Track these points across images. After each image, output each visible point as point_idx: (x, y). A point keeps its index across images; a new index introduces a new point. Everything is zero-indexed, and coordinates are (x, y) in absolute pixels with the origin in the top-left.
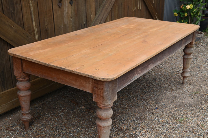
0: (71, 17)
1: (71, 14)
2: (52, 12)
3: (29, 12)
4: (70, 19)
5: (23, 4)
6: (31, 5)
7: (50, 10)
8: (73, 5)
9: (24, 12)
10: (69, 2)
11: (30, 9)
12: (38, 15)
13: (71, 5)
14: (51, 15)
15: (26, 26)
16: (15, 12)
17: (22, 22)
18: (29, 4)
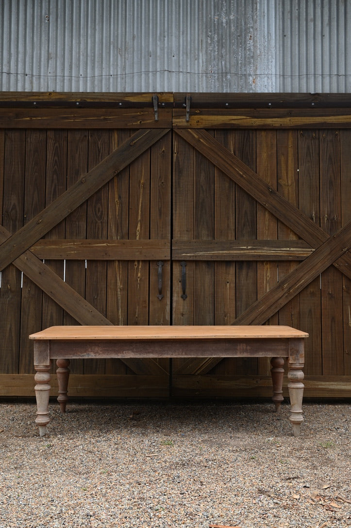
0: (183, 315)
1: (182, 310)
2: (148, 304)
3: (116, 299)
4: (180, 316)
5: (109, 291)
6: (119, 293)
7: (145, 301)
8: (188, 299)
9: (109, 299)
10: (180, 295)
11: (117, 298)
12: (126, 304)
13: (184, 300)
14: (145, 307)
15: (109, 314)
16: (99, 298)
17: (105, 309)
18: (117, 291)
